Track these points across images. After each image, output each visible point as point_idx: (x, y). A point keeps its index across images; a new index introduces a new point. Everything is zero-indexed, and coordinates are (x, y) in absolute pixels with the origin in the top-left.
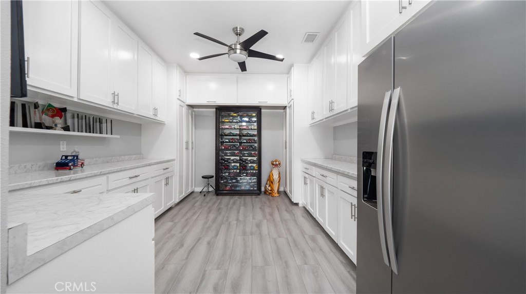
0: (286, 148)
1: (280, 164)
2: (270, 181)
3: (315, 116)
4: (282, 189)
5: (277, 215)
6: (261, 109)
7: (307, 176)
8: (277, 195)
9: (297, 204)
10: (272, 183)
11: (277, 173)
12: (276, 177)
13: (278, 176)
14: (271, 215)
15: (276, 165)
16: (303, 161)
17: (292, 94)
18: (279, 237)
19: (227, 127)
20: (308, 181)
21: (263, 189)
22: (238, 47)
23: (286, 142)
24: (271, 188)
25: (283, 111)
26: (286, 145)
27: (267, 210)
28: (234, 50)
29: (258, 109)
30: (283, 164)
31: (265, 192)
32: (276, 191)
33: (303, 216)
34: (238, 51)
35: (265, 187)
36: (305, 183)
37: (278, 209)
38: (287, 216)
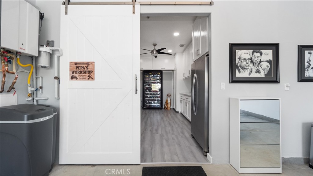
0: (173, 88)
1: (171, 95)
2: (167, 103)
3: (185, 75)
4: (172, 107)
5: (169, 116)
6: (162, 71)
7: (182, 100)
8: (169, 109)
9: (178, 112)
10: (167, 104)
11: (170, 99)
12: (169, 101)
13: (170, 101)
14: (167, 115)
15: (169, 96)
16: (180, 94)
17: (176, 66)
18: (170, 121)
19: (147, 79)
20: (182, 102)
21: (163, 107)
22: (155, 51)
23: (173, 86)
24: (167, 106)
25: (172, 72)
26: (174, 87)
27: (165, 114)
28: (154, 52)
29: (161, 72)
30: (172, 96)
31: (164, 108)
32: (169, 108)
33: (180, 116)
34: (155, 53)
35: (164, 106)
36: (181, 103)
37: (170, 114)
38: (173, 116)
